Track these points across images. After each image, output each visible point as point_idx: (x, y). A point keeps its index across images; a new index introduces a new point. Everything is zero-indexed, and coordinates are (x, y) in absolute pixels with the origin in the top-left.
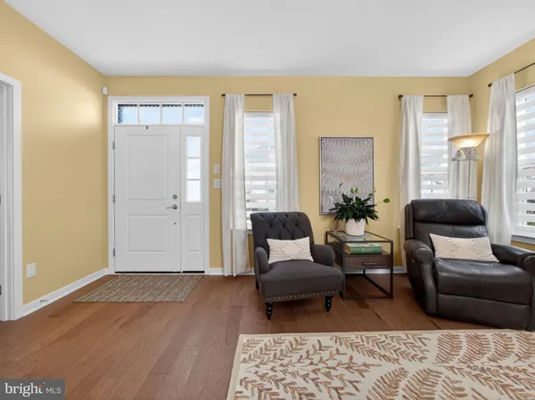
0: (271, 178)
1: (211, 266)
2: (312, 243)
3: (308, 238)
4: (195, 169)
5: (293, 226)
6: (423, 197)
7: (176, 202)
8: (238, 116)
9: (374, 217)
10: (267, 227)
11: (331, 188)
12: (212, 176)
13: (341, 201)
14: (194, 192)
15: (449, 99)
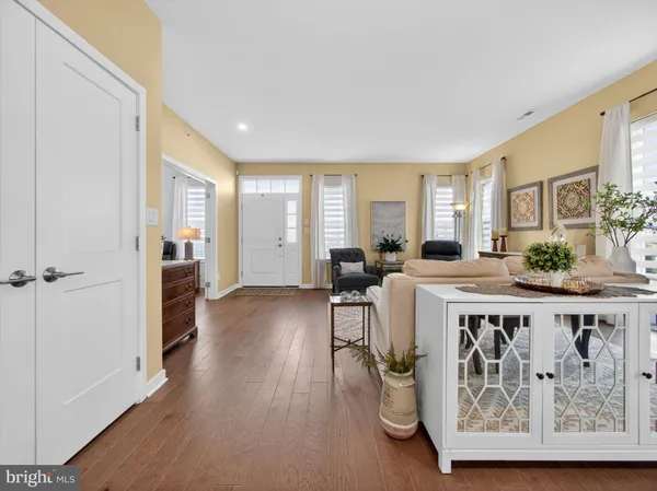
0: (340, 233)
1: (303, 282)
2: (365, 264)
3: (362, 263)
4: (292, 222)
5: (354, 255)
6: (435, 239)
7: (281, 242)
8: (320, 189)
9: (401, 250)
10: (339, 256)
11: (378, 233)
12: (304, 226)
13: (383, 242)
14: (292, 236)
15: (453, 177)
